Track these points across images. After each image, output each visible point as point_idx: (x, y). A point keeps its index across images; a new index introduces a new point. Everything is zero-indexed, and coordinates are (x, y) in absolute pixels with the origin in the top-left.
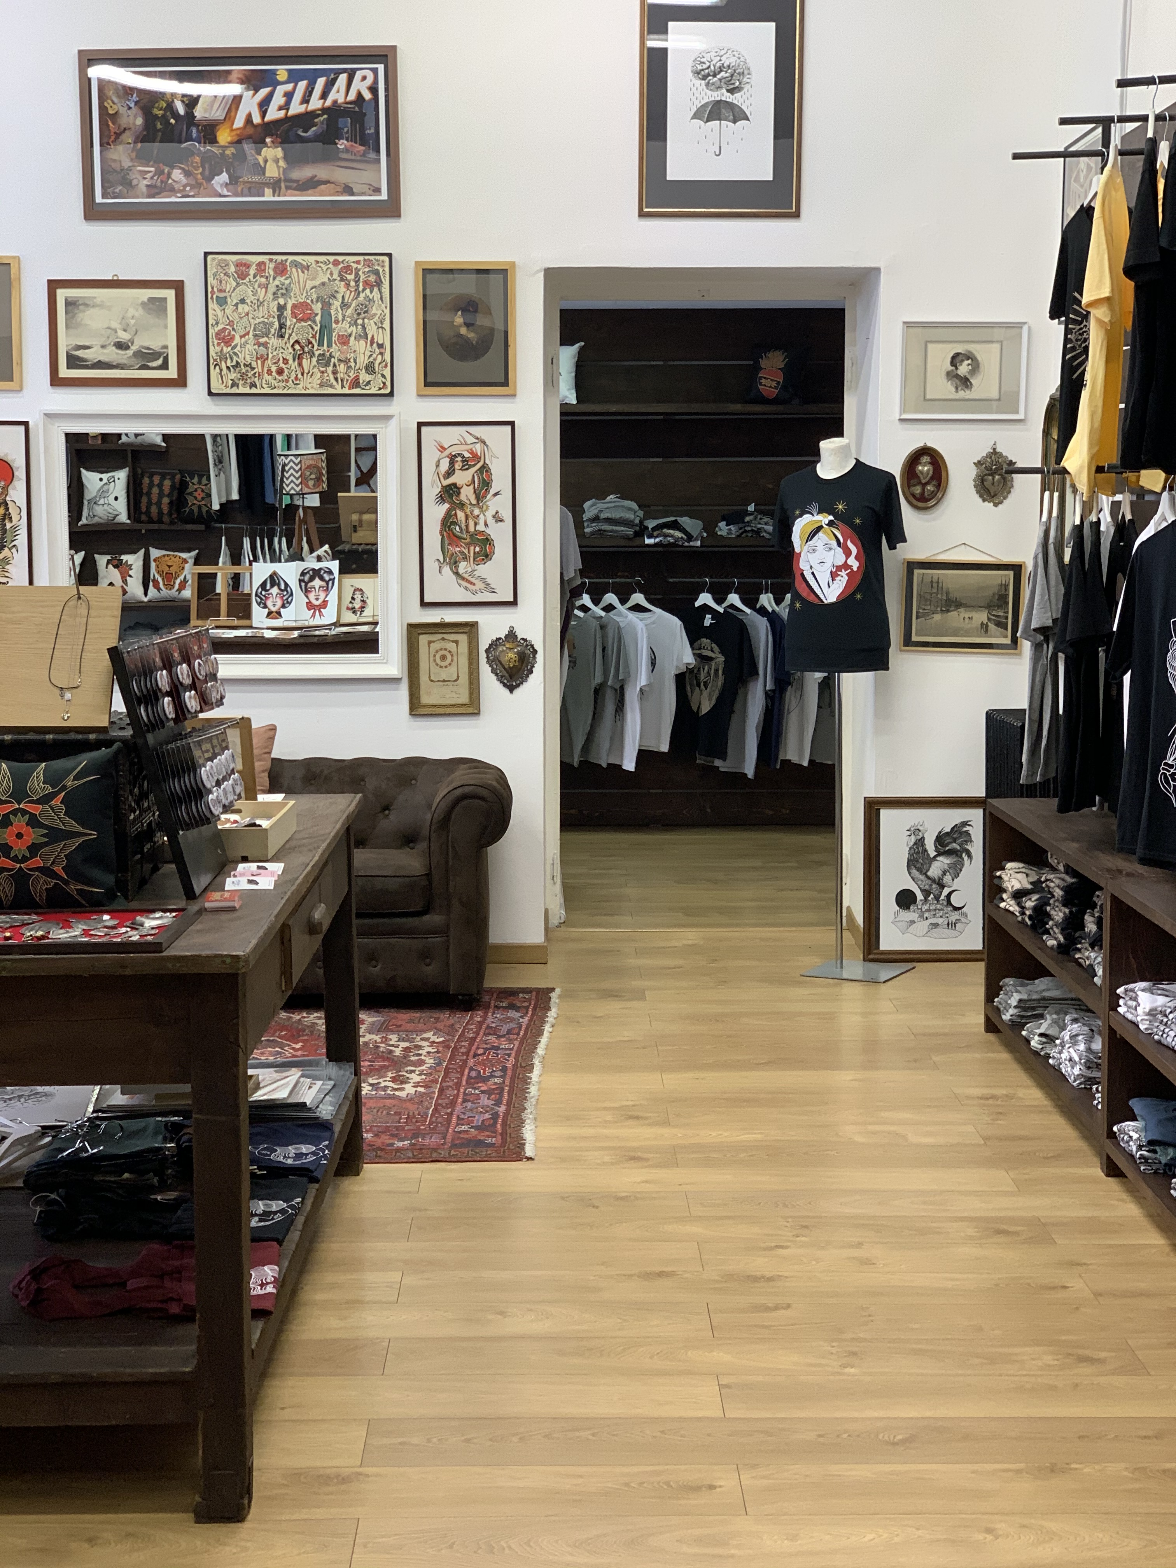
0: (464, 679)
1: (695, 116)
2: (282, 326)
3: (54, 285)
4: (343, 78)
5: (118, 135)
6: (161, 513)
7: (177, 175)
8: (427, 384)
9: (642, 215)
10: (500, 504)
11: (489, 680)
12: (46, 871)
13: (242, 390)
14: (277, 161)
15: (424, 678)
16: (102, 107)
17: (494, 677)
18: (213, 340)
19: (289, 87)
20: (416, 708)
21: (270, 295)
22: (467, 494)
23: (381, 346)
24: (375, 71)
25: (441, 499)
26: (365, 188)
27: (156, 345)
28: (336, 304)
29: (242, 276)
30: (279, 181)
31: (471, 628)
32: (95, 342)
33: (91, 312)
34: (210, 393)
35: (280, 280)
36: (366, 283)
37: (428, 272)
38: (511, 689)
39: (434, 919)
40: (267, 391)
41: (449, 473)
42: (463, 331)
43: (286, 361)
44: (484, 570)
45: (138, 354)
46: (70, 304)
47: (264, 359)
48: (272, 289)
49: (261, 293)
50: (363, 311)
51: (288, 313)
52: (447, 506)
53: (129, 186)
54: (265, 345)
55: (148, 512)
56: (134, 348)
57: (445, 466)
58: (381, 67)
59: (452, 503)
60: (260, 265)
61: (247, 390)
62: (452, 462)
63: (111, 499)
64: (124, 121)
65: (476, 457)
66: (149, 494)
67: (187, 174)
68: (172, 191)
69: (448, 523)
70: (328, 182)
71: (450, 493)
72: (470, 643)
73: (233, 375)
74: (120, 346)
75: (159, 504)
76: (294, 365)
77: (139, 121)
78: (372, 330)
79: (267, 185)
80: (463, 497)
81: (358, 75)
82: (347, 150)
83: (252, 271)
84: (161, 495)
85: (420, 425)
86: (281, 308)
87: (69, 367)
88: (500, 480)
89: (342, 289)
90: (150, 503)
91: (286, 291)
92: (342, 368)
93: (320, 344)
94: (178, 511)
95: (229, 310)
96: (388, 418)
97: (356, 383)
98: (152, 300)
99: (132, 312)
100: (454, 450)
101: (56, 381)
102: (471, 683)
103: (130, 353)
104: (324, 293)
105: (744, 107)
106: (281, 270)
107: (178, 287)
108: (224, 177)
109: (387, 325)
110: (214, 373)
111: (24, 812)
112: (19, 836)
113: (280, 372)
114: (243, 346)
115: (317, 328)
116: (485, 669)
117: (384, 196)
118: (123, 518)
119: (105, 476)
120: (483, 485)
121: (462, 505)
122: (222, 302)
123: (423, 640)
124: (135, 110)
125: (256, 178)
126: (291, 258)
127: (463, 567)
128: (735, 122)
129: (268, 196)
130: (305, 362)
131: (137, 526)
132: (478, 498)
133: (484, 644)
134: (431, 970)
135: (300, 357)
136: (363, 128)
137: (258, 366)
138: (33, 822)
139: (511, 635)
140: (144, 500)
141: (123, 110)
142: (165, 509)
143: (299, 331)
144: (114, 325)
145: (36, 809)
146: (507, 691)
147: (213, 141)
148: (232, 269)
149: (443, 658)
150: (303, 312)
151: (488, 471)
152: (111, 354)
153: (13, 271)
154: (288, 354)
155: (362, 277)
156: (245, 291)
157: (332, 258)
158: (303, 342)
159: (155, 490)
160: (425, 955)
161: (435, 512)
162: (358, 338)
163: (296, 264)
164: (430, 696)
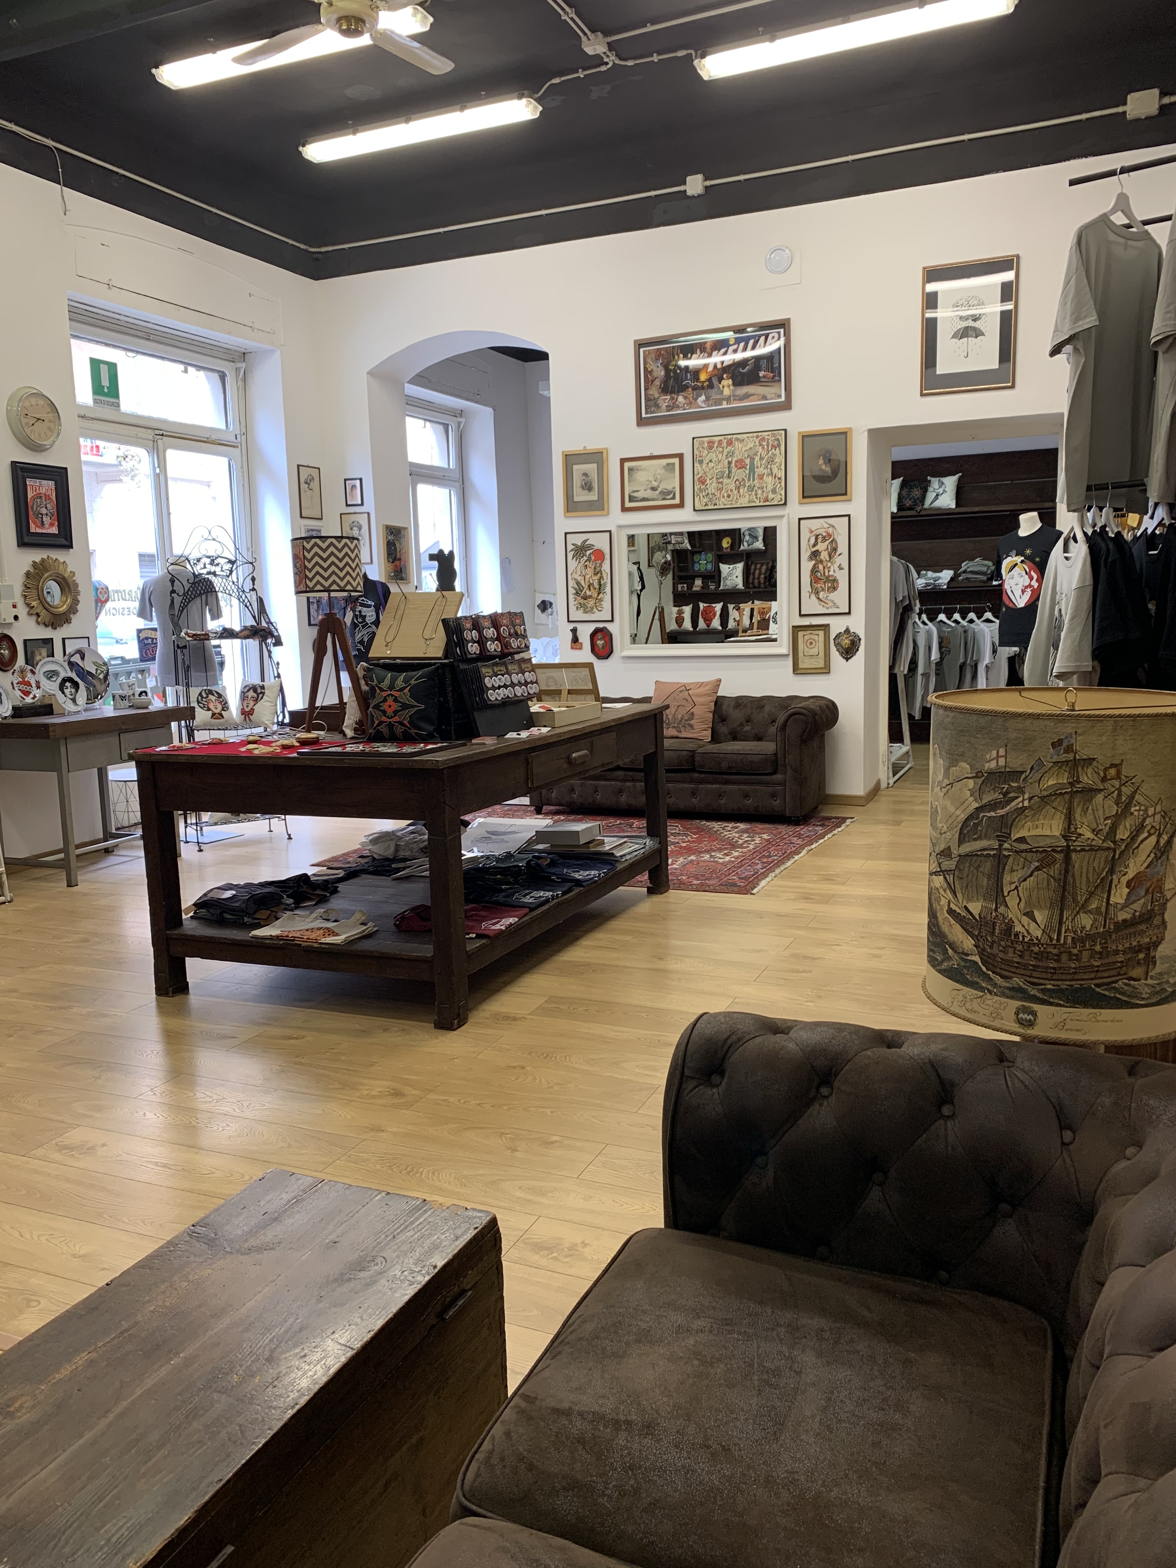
0: (822, 654)
1: (953, 337)
2: (730, 472)
3: (623, 461)
4: (763, 338)
5: (653, 381)
6: (759, 583)
7: (681, 399)
8: (804, 497)
9: (922, 395)
10: (842, 560)
11: (835, 654)
12: (401, 723)
13: (710, 507)
14: (729, 386)
15: (801, 654)
16: (645, 368)
17: (838, 653)
18: (696, 483)
19: (735, 347)
20: (796, 670)
21: (724, 457)
22: (824, 555)
23: (780, 479)
24: (779, 333)
25: (811, 558)
26: (773, 396)
27: (670, 488)
28: (757, 458)
29: (711, 448)
30: (730, 397)
31: (826, 628)
32: (642, 488)
33: (640, 473)
34: (695, 510)
35: (730, 448)
36: (773, 446)
37: (805, 438)
38: (847, 659)
39: (778, 777)
40: (722, 507)
41: (814, 545)
42: (823, 467)
43: (731, 490)
44: (833, 596)
45: (662, 493)
46: (630, 470)
47: (720, 490)
48: (725, 453)
49: (720, 456)
50: (771, 461)
51: (733, 465)
52: (813, 562)
53: (657, 406)
54: (721, 483)
55: (753, 583)
56: (659, 490)
57: (813, 540)
58: (782, 331)
59: (816, 560)
60: (720, 441)
61: (712, 507)
62: (816, 539)
63: (734, 577)
64: (655, 374)
65: (829, 535)
66: (754, 573)
67: (685, 398)
68: (678, 407)
69: (814, 571)
70: (754, 395)
71: (815, 555)
72: (825, 635)
73: (705, 500)
74: (654, 489)
75: (759, 578)
76: (735, 492)
77: (663, 373)
78: (775, 470)
79: (724, 399)
80: (822, 557)
81: (770, 336)
82: (764, 377)
83: (716, 445)
84: (760, 574)
85: (800, 519)
86: (730, 463)
87: (630, 501)
88: (842, 548)
89: (760, 450)
90: (754, 579)
91: (732, 454)
92: (760, 492)
93: (749, 480)
94: (769, 581)
95: (704, 466)
96: (782, 517)
97: (766, 500)
98: (668, 464)
99: (659, 471)
100: (818, 532)
101: (624, 509)
102: (825, 656)
103: (657, 492)
104: (751, 453)
105: (982, 329)
106: (730, 443)
107: (680, 456)
108: (703, 398)
109: (783, 467)
110: (697, 499)
111: (392, 695)
112: (390, 706)
113: (729, 496)
114: (711, 484)
115: (747, 472)
116: (833, 649)
117: (783, 399)
118: (741, 586)
119: (731, 566)
120: (833, 551)
121: (821, 562)
122: (701, 462)
123: (801, 634)
124: (660, 367)
125: (719, 397)
126: (735, 436)
127: (821, 595)
128: (976, 337)
129: (725, 405)
130: (741, 490)
131: (748, 590)
132: (830, 557)
133: (832, 636)
134: (777, 803)
135: (739, 488)
136: (772, 364)
137: (718, 494)
138: (396, 700)
139: (847, 631)
140: (751, 577)
141: (655, 368)
142: (762, 581)
143: (738, 474)
144: (651, 478)
145: (397, 694)
146: (844, 661)
147: (698, 379)
148: (706, 445)
149: (811, 643)
150: (741, 464)
151: (836, 542)
152: (649, 494)
153: (605, 455)
154: (733, 486)
155: (771, 443)
156: (712, 456)
157: (755, 434)
158: (740, 480)
159: (757, 572)
160: (773, 795)
161: (807, 566)
162: (768, 475)
163: (737, 439)
164: (803, 664)
